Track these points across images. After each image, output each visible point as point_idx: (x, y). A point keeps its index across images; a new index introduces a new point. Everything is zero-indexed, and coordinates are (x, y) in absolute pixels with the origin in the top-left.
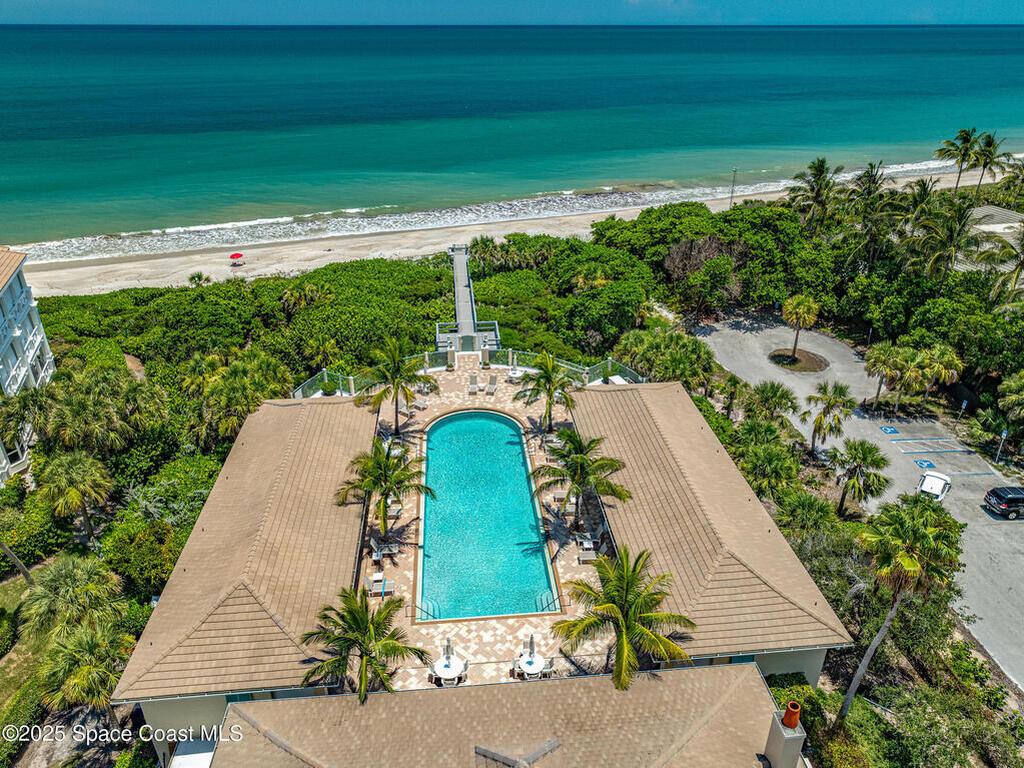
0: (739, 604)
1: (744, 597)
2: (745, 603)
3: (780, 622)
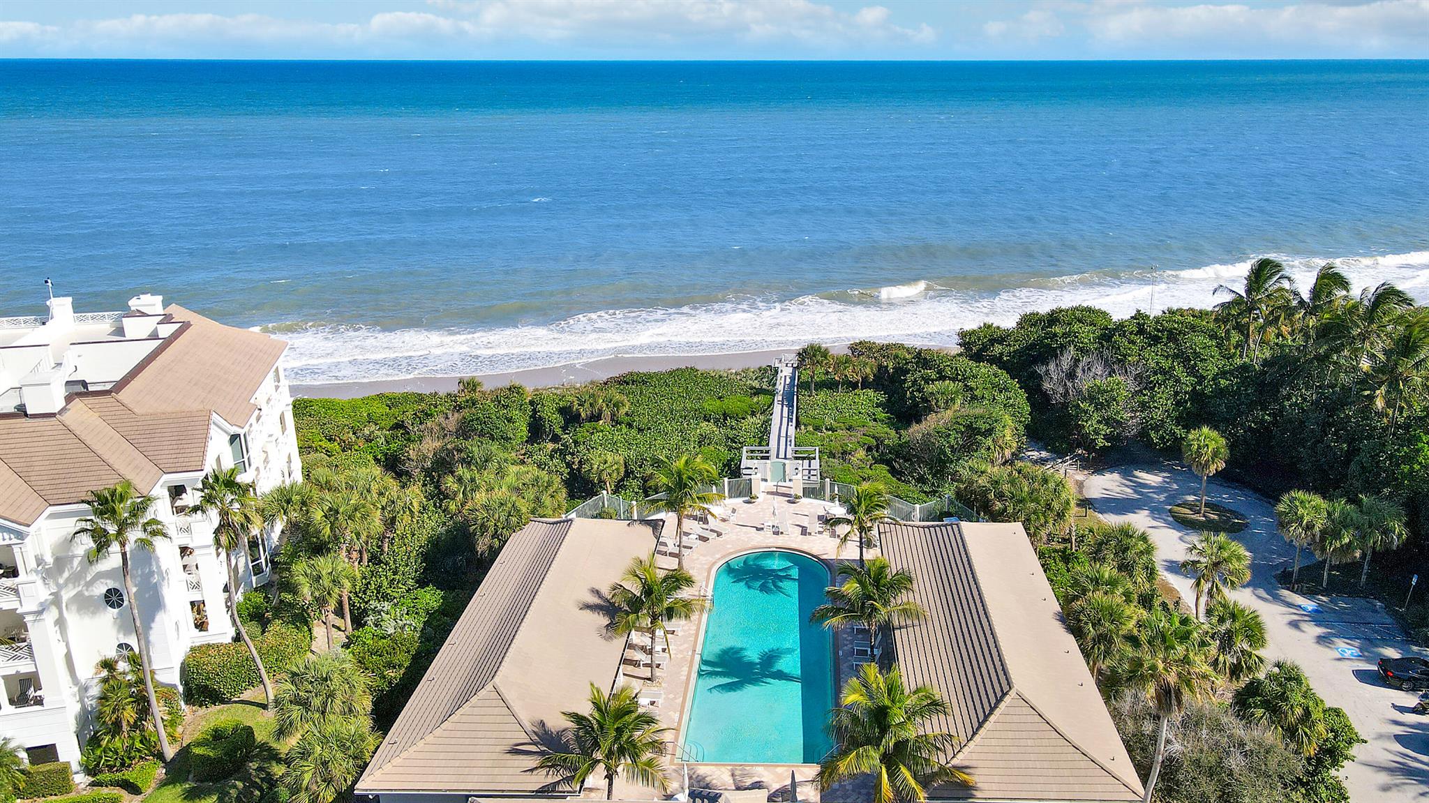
0: (1022, 750)
1: (1030, 742)
2: (1030, 750)
3: (1066, 773)
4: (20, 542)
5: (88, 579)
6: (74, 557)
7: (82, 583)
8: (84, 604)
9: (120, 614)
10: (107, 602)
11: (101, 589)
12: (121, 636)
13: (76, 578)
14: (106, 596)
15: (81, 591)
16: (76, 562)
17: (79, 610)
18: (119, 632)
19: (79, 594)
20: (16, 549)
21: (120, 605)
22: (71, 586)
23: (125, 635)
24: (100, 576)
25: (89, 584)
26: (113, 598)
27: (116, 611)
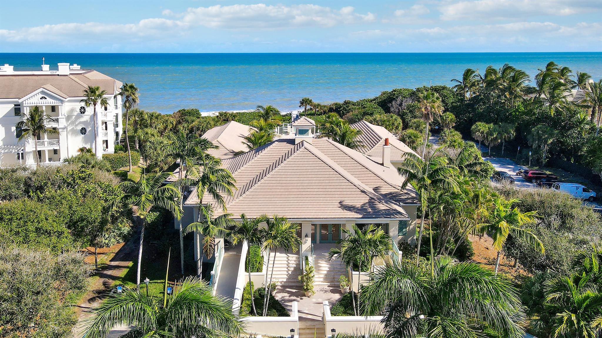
4: (61, 104)
5: (77, 124)
6: (73, 115)
7: (75, 125)
8: (74, 132)
9: (85, 137)
10: (81, 132)
11: (80, 128)
12: (84, 144)
13: (73, 123)
14: (81, 130)
15: (74, 128)
16: (74, 117)
17: (72, 134)
18: (83, 143)
19: (73, 128)
20: (60, 107)
21: (85, 134)
22: (71, 125)
23: (85, 144)
24: (80, 123)
25: (76, 125)
26: (83, 131)
27: (83, 135)
